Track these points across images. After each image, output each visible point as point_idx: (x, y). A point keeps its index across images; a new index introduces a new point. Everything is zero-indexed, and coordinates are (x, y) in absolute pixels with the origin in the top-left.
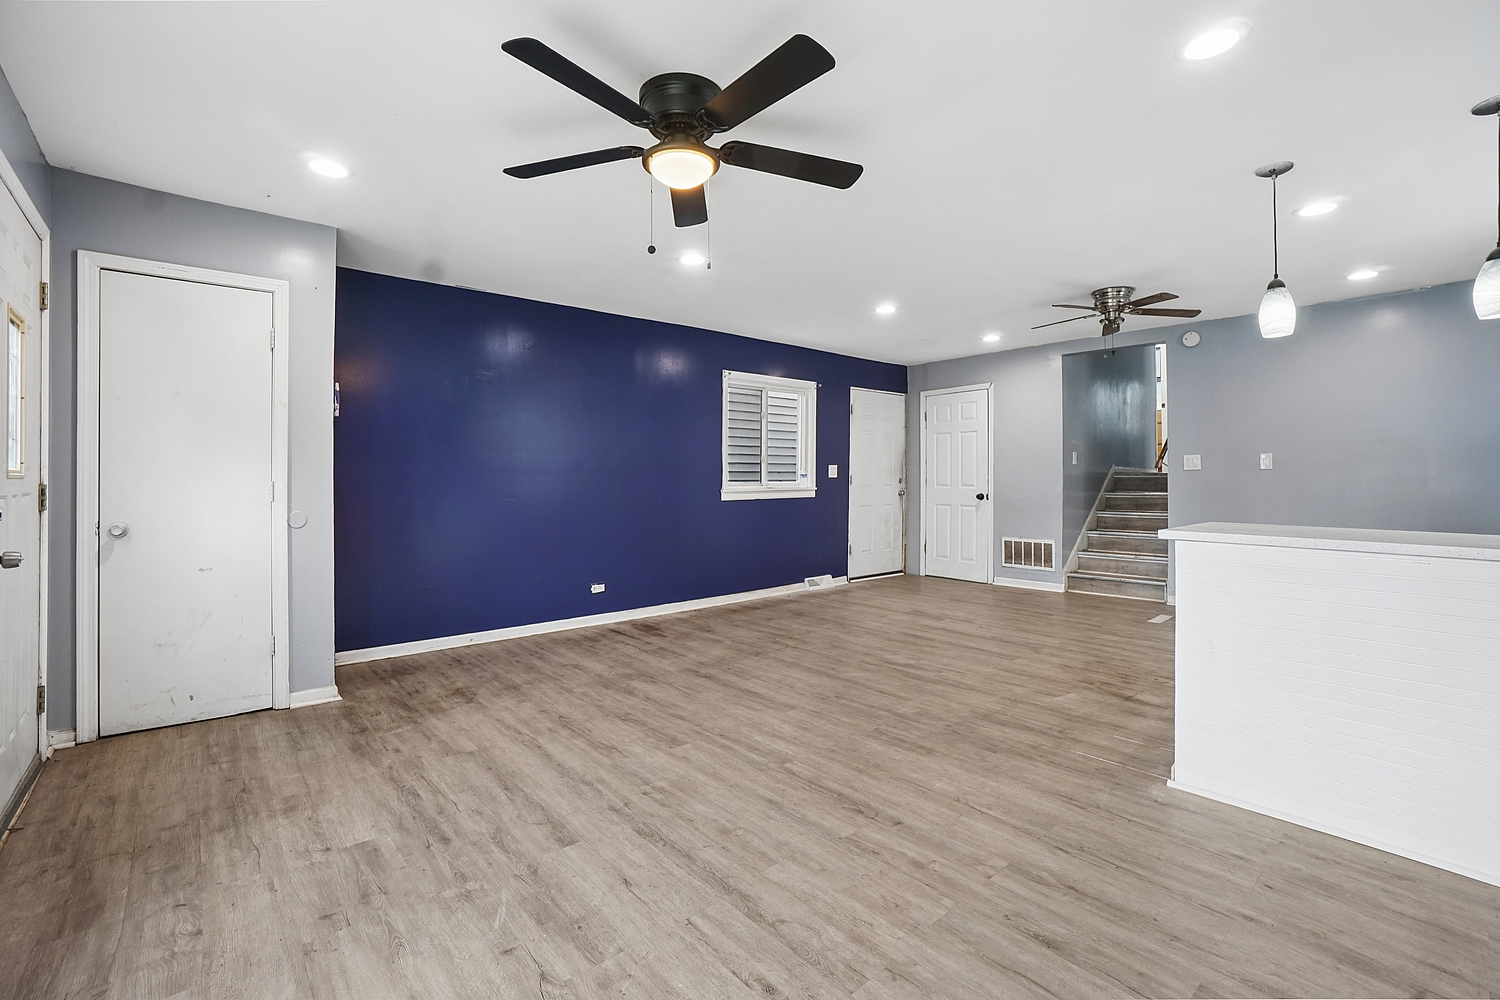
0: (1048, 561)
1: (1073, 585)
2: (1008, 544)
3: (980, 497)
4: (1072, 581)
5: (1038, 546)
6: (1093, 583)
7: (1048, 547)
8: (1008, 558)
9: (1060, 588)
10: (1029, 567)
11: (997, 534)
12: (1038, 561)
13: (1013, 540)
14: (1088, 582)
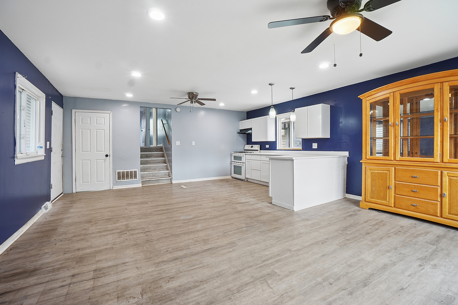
0: (135, 177)
1: (143, 183)
2: (119, 173)
3: (107, 156)
4: (143, 182)
5: (131, 172)
6: (150, 181)
7: (135, 172)
8: (119, 178)
9: (140, 185)
10: (128, 180)
11: (114, 170)
12: (131, 177)
13: (121, 171)
14: (148, 182)
